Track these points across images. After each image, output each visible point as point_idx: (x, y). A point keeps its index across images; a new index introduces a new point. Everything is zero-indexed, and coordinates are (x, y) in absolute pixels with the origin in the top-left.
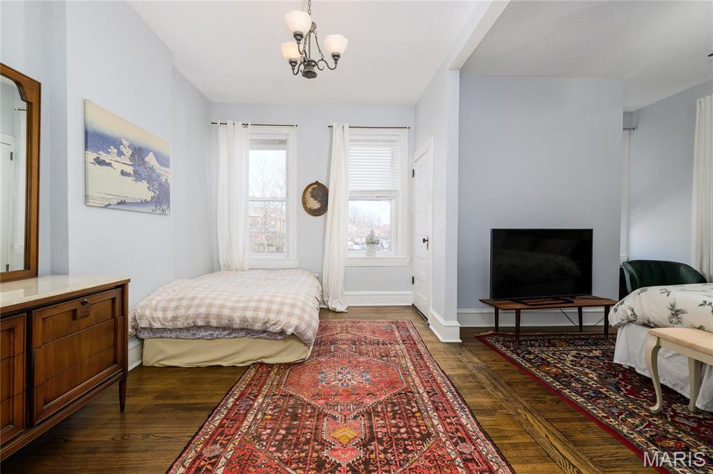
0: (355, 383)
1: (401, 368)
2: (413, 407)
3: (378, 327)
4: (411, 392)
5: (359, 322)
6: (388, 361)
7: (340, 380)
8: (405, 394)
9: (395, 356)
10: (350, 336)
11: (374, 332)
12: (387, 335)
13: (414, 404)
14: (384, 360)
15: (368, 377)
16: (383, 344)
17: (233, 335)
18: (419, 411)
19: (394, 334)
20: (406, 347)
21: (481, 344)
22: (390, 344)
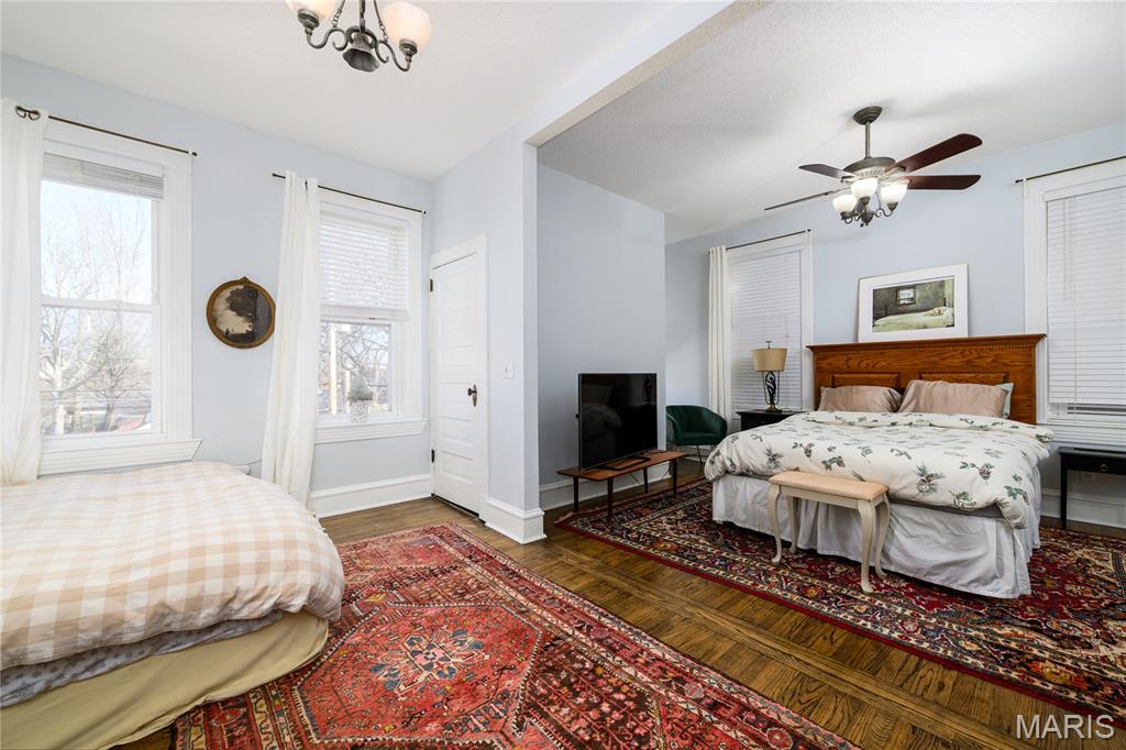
0: (460, 660)
1: (508, 604)
2: (583, 662)
3: (407, 545)
4: (559, 639)
5: (366, 544)
6: (476, 600)
7: (429, 667)
8: (552, 645)
9: (479, 588)
10: (370, 576)
11: (410, 557)
12: (435, 556)
13: (580, 657)
14: (469, 600)
15: (470, 639)
16: (443, 573)
17: (110, 663)
18: (596, 664)
19: (445, 551)
20: (482, 566)
21: (571, 533)
22: (455, 569)
